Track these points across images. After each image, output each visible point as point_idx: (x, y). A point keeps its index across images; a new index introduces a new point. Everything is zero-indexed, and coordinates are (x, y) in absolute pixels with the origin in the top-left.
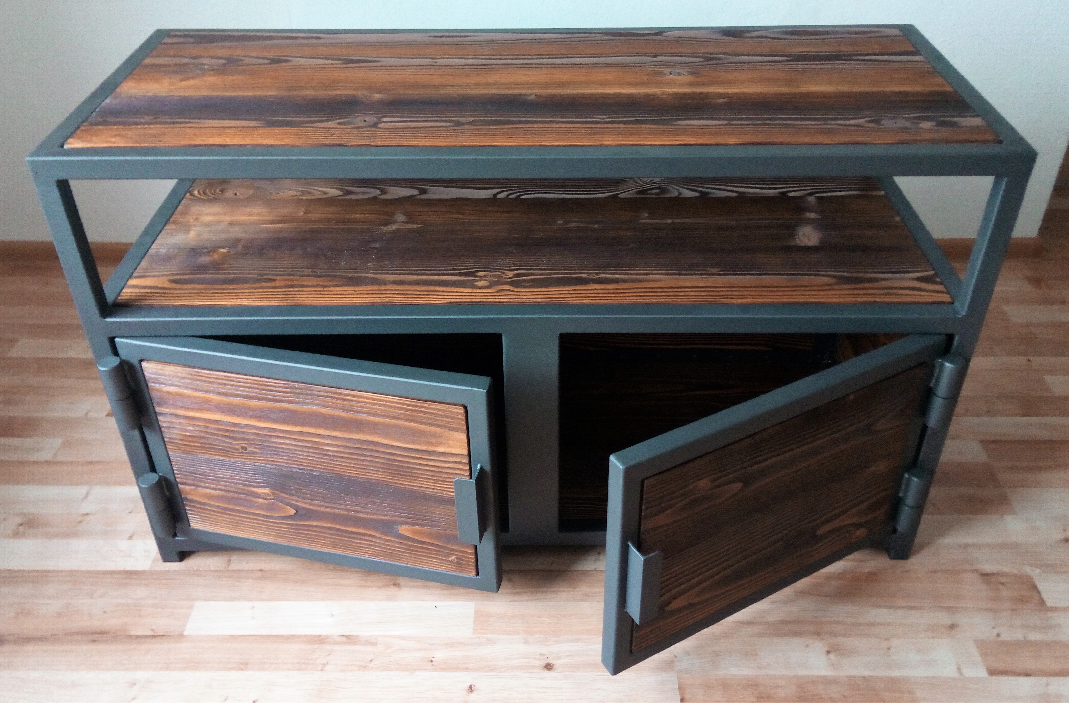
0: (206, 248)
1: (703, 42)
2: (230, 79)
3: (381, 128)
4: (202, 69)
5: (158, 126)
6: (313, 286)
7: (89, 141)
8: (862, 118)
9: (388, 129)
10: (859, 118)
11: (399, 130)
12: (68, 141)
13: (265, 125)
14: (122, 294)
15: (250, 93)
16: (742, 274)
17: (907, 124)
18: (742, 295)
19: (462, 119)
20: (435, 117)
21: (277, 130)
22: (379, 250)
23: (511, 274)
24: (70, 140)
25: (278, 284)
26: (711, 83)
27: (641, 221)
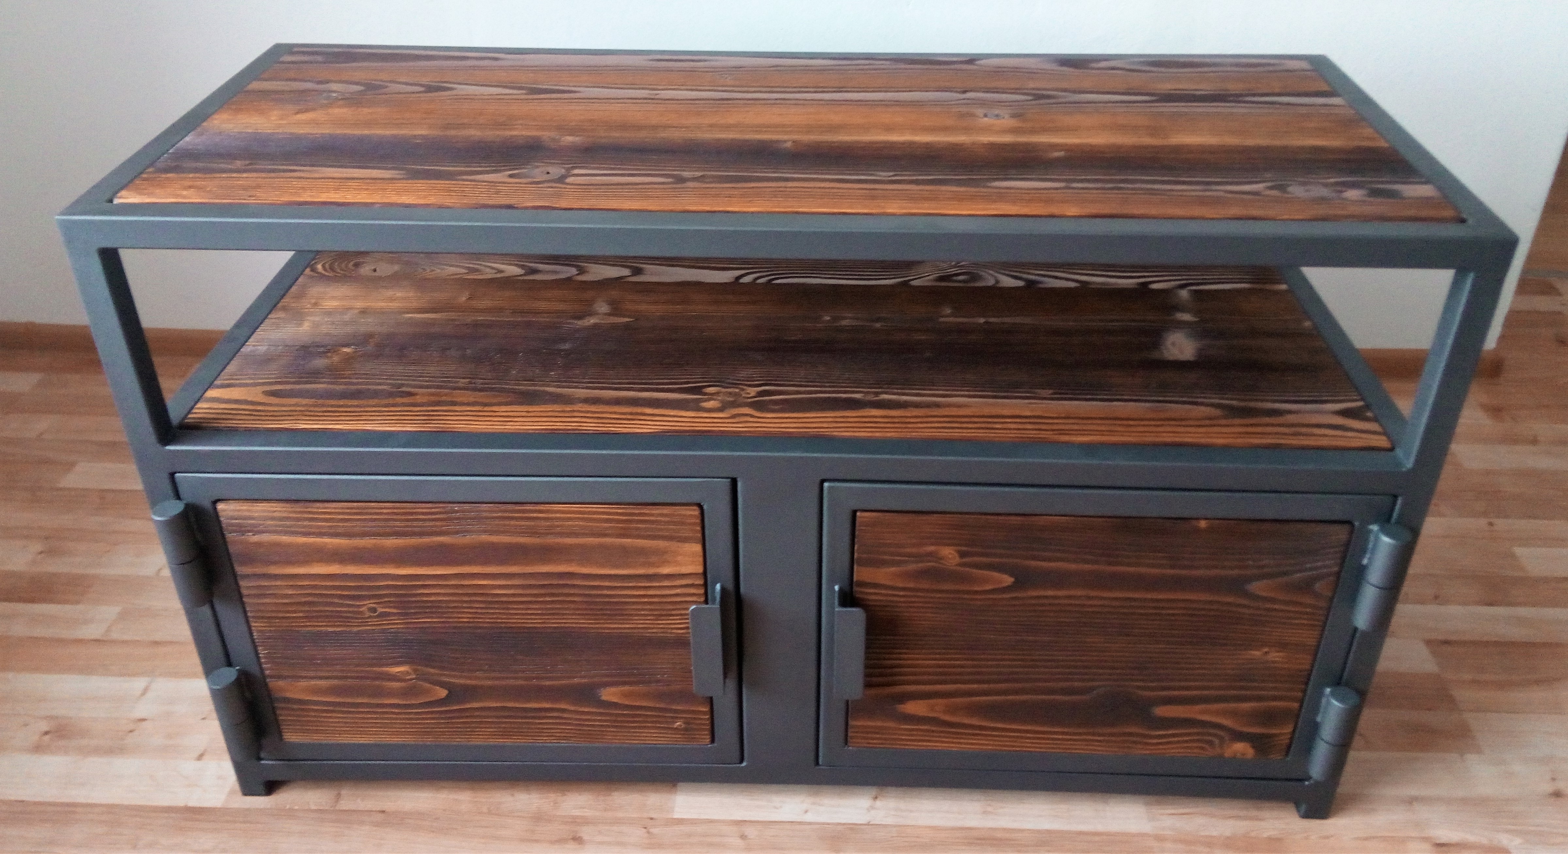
0: (323, 346)
1: (1031, 73)
2: (365, 112)
3: (568, 184)
4: (328, 98)
5: (255, 175)
6: (468, 404)
7: (149, 195)
8: (1260, 182)
9: (580, 185)
10: (1257, 182)
11: (595, 187)
12: (119, 195)
13: (405, 176)
14: (194, 411)
15: (388, 132)
16: (1086, 400)
17: (1324, 192)
18: (1085, 430)
19: (686, 174)
20: (647, 170)
21: (421, 184)
22: (568, 353)
23: (753, 391)
24: (123, 193)
25: (418, 399)
26: (1044, 130)
27: (942, 320)
